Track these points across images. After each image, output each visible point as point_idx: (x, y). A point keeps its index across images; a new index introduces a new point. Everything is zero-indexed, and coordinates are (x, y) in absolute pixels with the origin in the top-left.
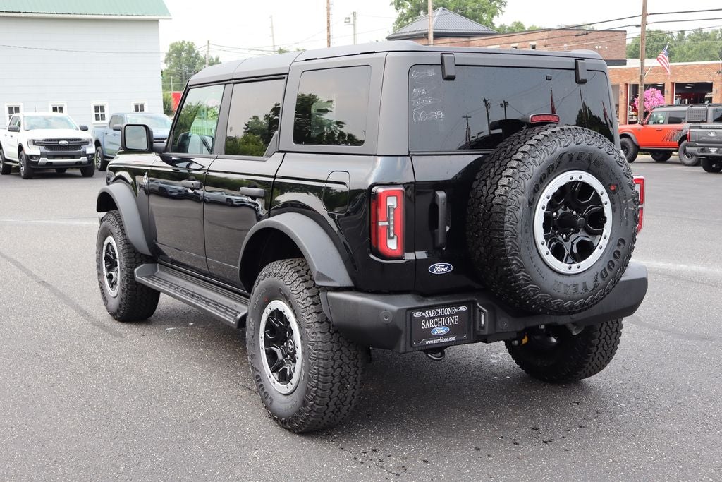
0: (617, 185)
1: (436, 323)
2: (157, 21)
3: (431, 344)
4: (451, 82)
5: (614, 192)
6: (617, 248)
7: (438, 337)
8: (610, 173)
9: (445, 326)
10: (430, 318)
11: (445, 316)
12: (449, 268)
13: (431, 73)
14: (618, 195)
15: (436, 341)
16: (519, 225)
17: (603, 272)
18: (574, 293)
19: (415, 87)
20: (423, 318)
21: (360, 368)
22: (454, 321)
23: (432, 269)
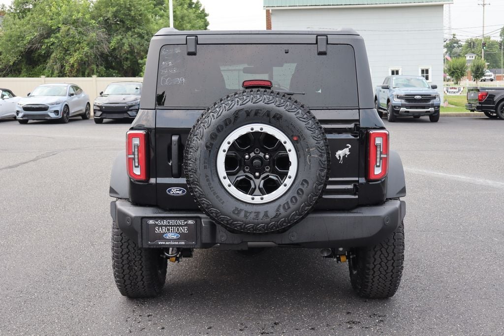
0: (299, 137)
1: (168, 230)
2: (442, 6)
3: (163, 245)
4: (194, 56)
5: (297, 141)
6: (301, 187)
7: (169, 240)
8: (291, 127)
9: (176, 233)
10: (164, 226)
11: (176, 226)
12: (183, 192)
13: (178, 50)
14: (301, 145)
15: (167, 243)
16: (198, 162)
17: (286, 205)
18: (254, 219)
19: (164, 61)
20: (156, 225)
21: (144, 257)
22: (185, 230)
23: (169, 191)
